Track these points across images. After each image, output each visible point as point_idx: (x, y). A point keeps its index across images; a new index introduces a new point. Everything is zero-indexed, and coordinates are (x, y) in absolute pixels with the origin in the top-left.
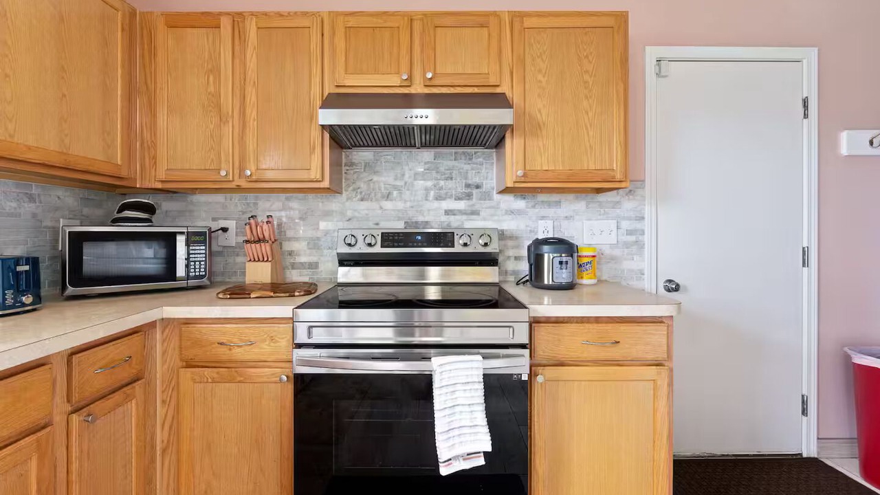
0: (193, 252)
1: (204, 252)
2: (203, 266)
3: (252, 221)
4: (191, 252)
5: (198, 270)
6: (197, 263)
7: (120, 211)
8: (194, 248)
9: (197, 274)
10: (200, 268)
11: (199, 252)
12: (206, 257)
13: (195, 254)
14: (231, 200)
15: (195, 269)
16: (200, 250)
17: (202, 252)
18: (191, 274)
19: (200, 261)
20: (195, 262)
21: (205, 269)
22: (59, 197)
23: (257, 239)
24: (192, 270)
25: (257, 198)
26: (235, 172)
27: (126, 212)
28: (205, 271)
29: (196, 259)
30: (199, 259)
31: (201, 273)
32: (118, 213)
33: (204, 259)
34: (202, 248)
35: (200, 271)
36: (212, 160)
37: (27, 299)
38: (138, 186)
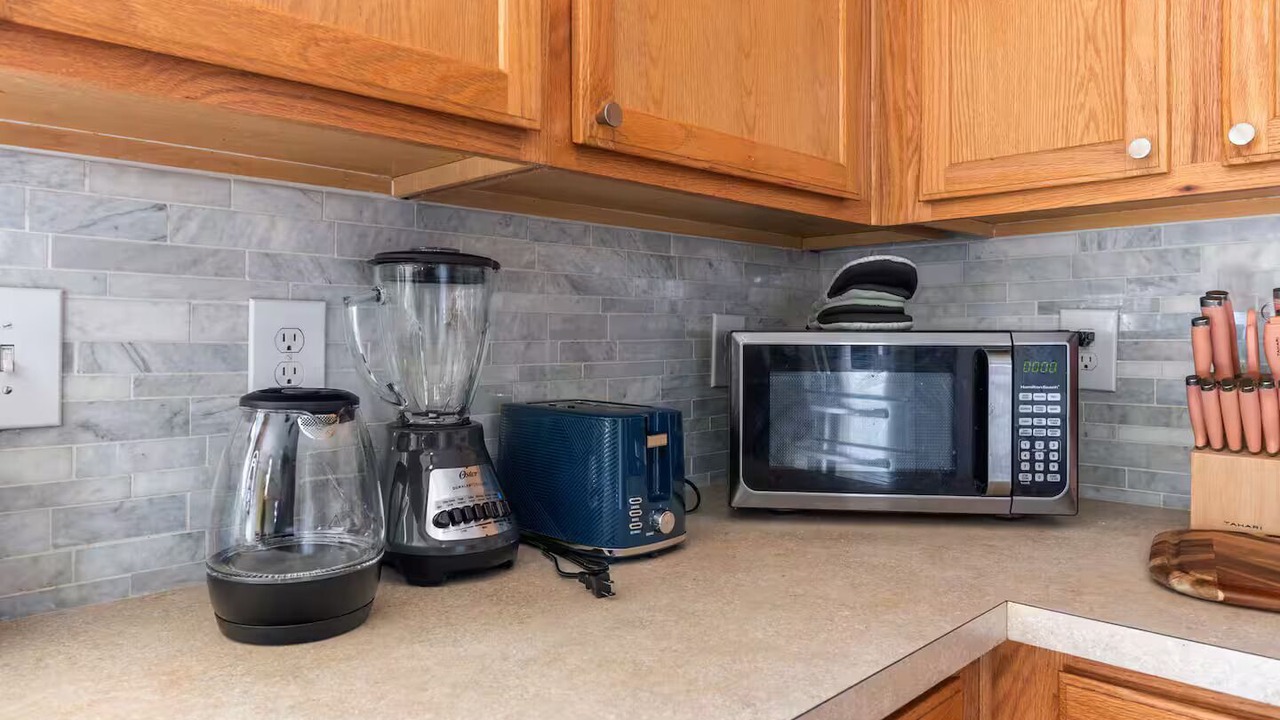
0: (1028, 409)
1: (1058, 410)
2: (1054, 456)
3: (1215, 310)
4: (1023, 409)
5: (1039, 467)
6: (1039, 445)
7: (838, 289)
8: (1029, 396)
9: (1039, 478)
10: (1047, 461)
11: (1044, 409)
12: (1063, 428)
13: (1032, 415)
14: (1100, 247)
15: (1032, 461)
16: (1047, 403)
17: (1051, 409)
18: (1021, 477)
19: (1047, 440)
20: (1032, 439)
21: (1062, 464)
22: (711, 265)
23: (1227, 372)
24: (1025, 466)
25: (1193, 233)
26: (1176, 142)
27: (854, 292)
28: (1062, 471)
29: (1036, 433)
30: (1043, 432)
31: (1050, 478)
32: (831, 295)
33: (1058, 433)
34: (1051, 397)
35: (1046, 471)
36: (1093, 116)
37: (665, 521)
38: (873, 222)
